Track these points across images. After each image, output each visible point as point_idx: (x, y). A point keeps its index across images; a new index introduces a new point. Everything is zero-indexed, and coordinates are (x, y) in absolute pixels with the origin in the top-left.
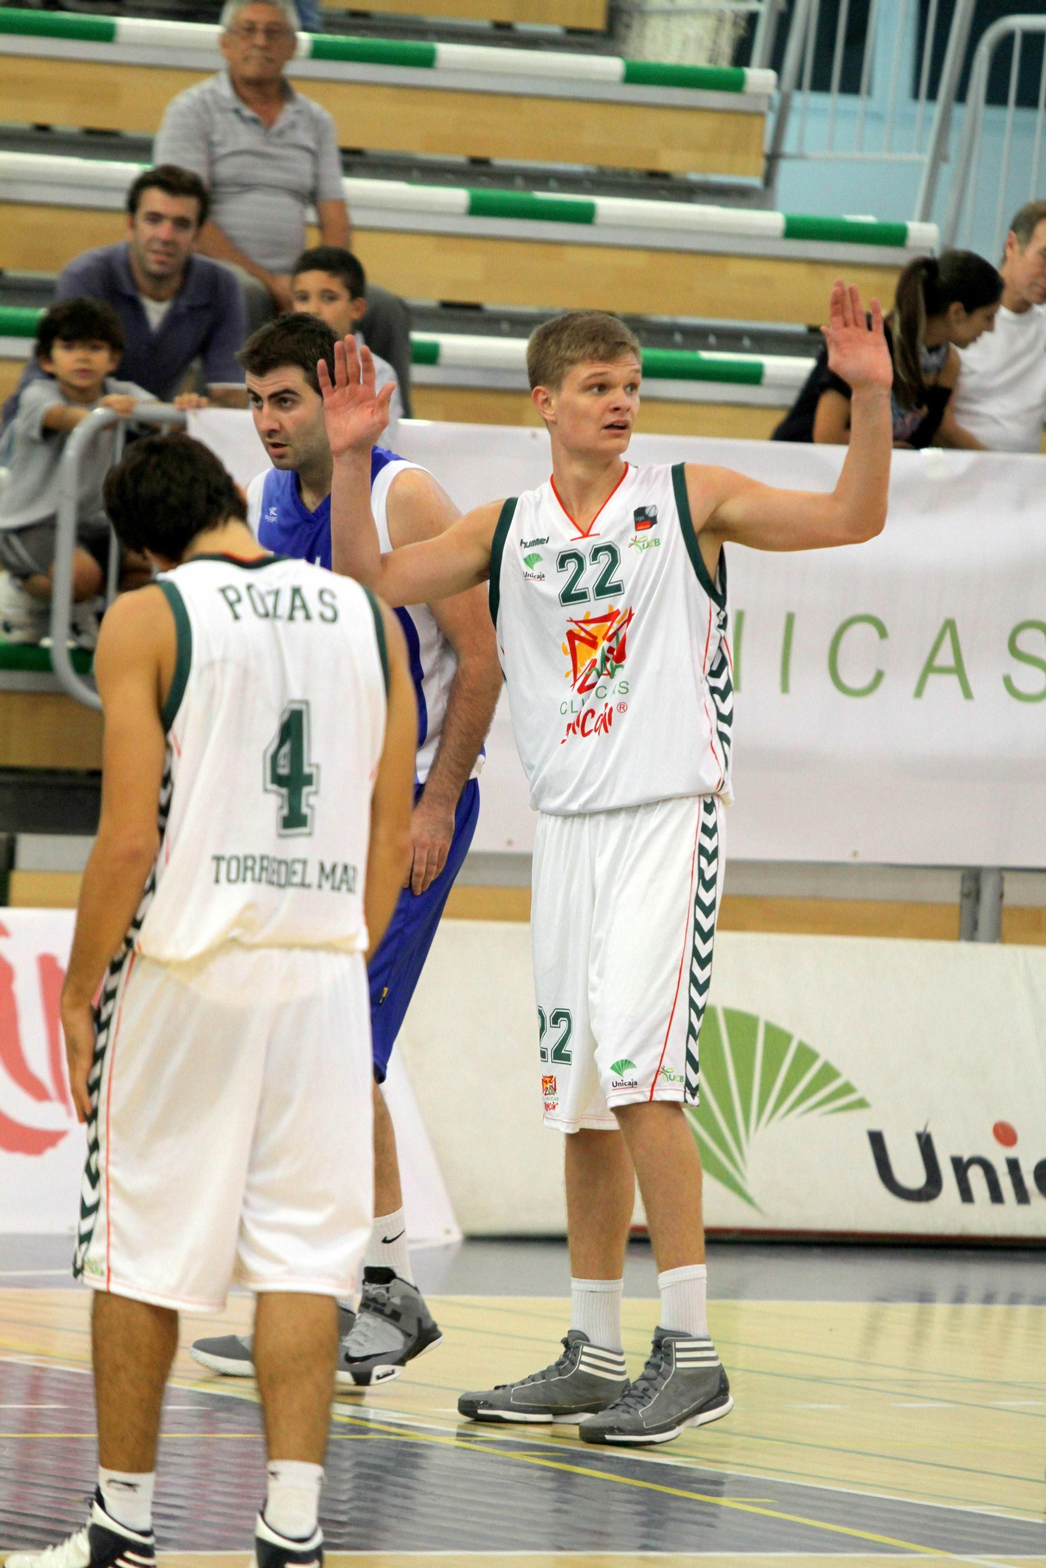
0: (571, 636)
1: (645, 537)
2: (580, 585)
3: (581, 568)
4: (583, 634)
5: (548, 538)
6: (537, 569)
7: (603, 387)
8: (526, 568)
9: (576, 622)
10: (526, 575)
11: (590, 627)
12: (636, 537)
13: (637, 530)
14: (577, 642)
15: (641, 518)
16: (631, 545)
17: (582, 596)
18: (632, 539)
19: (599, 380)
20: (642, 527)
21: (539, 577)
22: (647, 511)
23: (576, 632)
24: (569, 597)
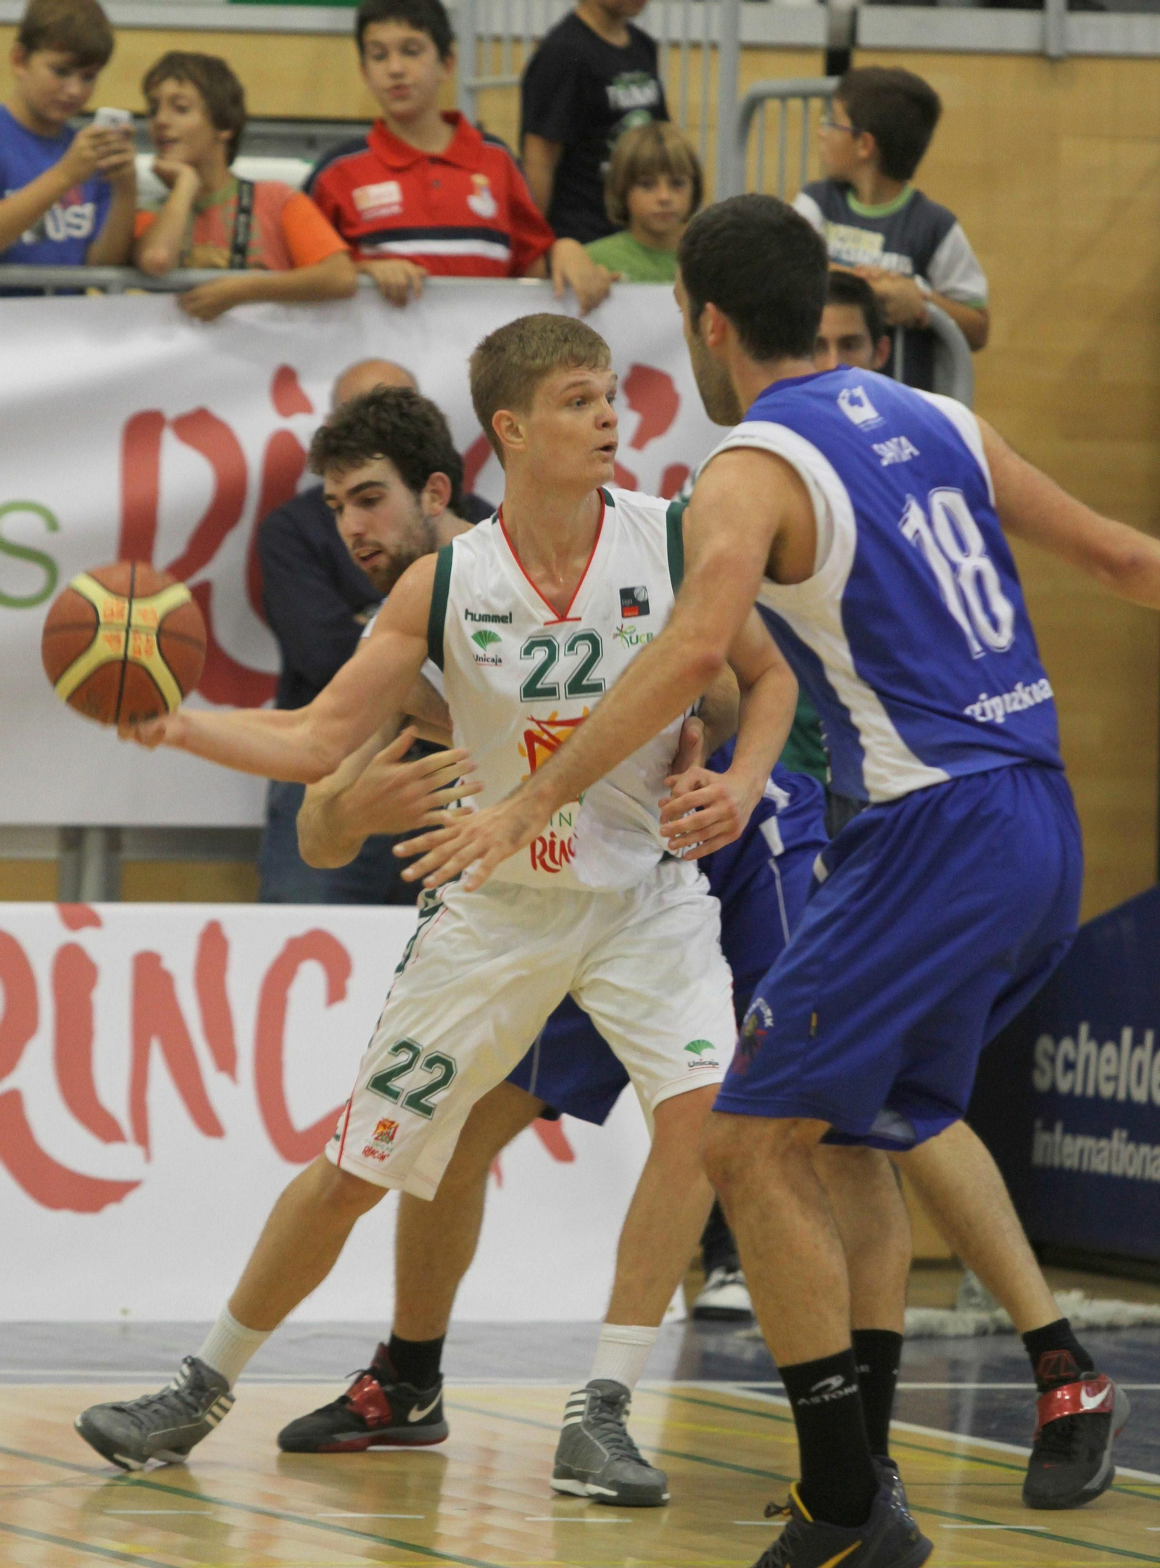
0: (530, 737)
1: (633, 627)
2: (550, 678)
3: (552, 658)
4: (545, 737)
5: (511, 614)
6: (491, 650)
7: (583, 400)
8: (478, 650)
9: (539, 723)
10: (478, 658)
11: (554, 731)
12: (622, 626)
13: (623, 616)
14: (537, 745)
15: (629, 602)
16: (616, 636)
17: (551, 692)
18: (618, 629)
19: (578, 391)
20: (629, 614)
21: (493, 660)
22: (636, 593)
23: (536, 733)
24: (532, 690)
